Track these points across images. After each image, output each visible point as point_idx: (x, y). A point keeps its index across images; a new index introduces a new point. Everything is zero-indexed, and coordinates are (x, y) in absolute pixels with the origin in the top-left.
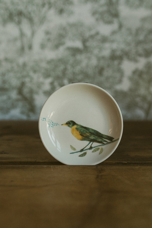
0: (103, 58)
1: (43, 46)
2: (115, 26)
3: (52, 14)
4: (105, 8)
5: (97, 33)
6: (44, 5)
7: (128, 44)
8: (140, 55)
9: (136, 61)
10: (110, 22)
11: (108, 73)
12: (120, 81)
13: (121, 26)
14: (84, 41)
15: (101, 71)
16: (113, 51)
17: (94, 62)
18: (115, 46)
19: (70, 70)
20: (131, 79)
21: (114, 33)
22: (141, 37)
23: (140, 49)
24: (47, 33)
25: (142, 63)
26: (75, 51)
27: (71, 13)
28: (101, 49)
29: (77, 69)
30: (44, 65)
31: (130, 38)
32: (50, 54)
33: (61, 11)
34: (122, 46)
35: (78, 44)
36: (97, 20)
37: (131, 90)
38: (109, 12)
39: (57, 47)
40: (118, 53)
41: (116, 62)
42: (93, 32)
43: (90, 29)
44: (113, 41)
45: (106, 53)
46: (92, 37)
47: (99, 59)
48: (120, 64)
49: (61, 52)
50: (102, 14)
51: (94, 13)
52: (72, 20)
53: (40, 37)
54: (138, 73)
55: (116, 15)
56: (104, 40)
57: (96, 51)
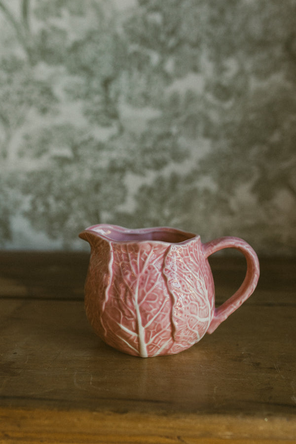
0: (100, 170)
1: (21, 154)
2: (114, 130)
3: (32, 114)
4: (100, 108)
5: (91, 139)
6: (21, 103)
7: (132, 152)
8: (148, 167)
9: (142, 174)
10: (107, 125)
11: (106, 189)
12: (123, 201)
13: (121, 130)
14: (75, 148)
15: (97, 187)
16: (113, 162)
17: (88, 175)
18: (114, 155)
19: (56, 186)
20: (137, 198)
21: (112, 138)
22: (149, 144)
23: (148, 159)
24: (27, 137)
25: (150, 178)
26: (63, 161)
27: (57, 113)
28: (96, 159)
29: (66, 184)
30: (22, 178)
31: (133, 146)
32: (31, 165)
33: (44, 111)
34: (125, 155)
35: (67, 152)
36: (91, 122)
37: (138, 212)
38: (106, 112)
39: (39, 155)
40: (119, 164)
41: (116, 176)
42: (86, 137)
43: (81, 133)
44: (111, 149)
45: (104, 163)
46: (85, 143)
47: (95, 171)
48: (122, 177)
49: (44, 162)
50: (97, 114)
51: (87, 113)
52: (59, 121)
53: (17, 142)
54: (146, 192)
55: (115, 116)
56: (100, 147)
57: (90, 162)
